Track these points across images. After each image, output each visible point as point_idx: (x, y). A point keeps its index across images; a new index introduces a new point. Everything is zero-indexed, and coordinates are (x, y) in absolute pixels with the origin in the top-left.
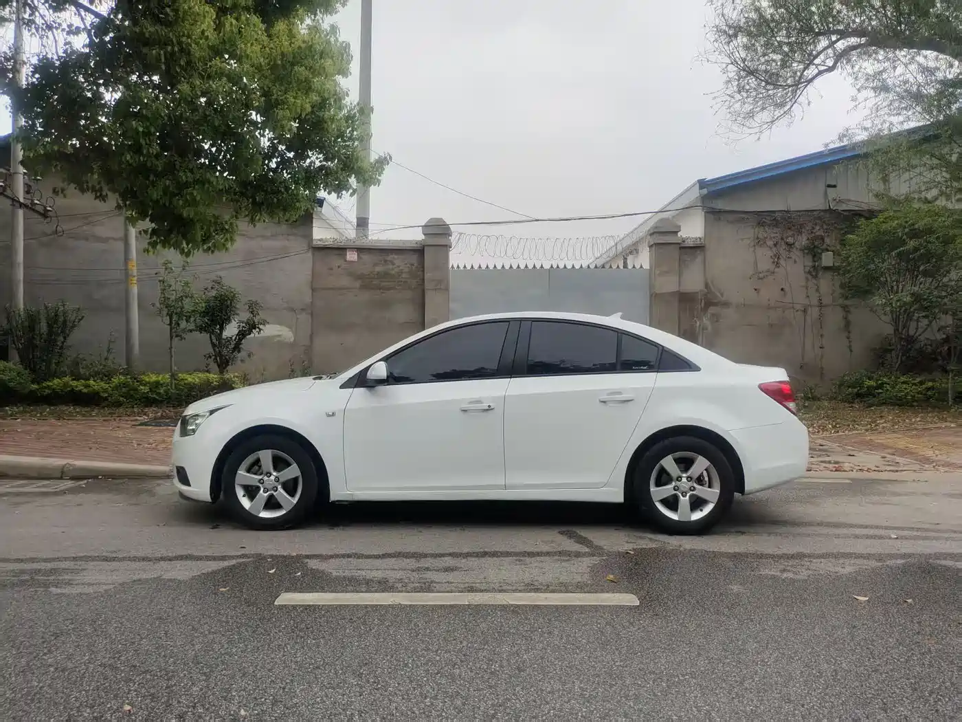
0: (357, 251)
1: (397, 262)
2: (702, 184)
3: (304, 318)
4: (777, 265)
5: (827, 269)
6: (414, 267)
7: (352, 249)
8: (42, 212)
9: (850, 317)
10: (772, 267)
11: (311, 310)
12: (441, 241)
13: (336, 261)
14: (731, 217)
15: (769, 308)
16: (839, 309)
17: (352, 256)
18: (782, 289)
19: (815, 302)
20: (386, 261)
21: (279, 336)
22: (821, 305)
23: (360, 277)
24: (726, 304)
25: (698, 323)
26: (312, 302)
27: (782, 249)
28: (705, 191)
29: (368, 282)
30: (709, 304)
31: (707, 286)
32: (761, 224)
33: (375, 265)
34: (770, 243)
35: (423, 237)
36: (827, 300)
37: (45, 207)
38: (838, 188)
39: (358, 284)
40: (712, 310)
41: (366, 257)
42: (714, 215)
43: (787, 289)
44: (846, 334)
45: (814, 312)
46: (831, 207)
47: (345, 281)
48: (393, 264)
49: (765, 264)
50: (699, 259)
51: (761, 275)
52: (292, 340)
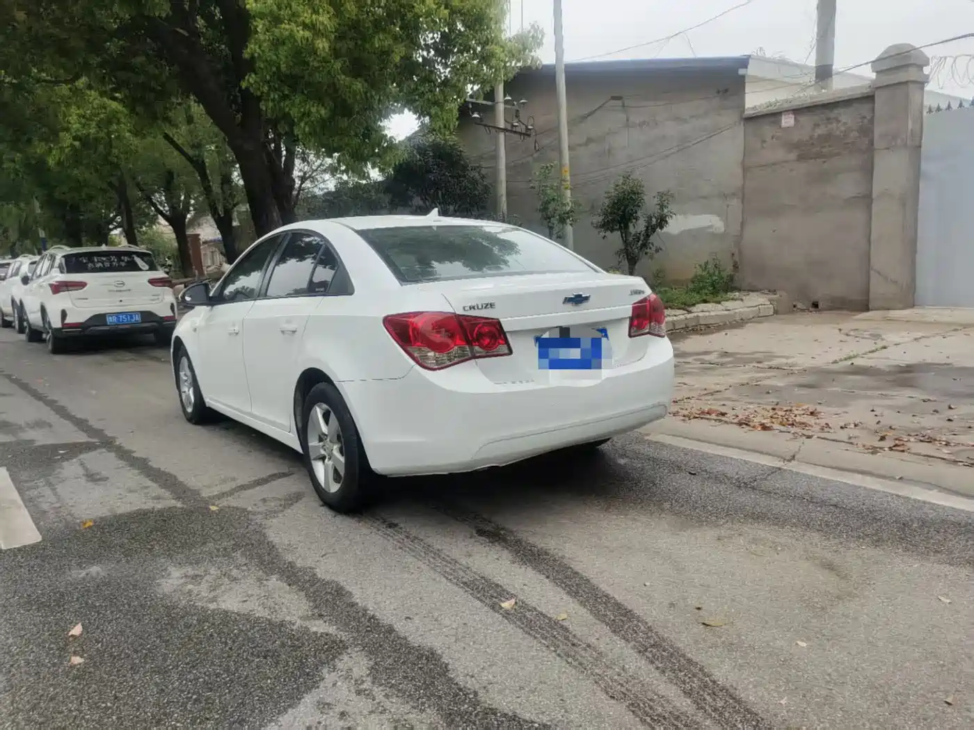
0: (794, 114)
1: (843, 119)
3: (735, 203)
6: (866, 121)
7: (787, 111)
8: (524, 131)
11: (742, 194)
12: (902, 76)
13: (767, 130)
17: (788, 121)
20: (828, 119)
21: (710, 227)
23: (796, 146)
26: (743, 185)
29: (805, 151)
33: (817, 125)
35: (873, 76)
37: (527, 127)
39: (793, 156)
41: (805, 119)
47: (780, 154)
48: (839, 121)
52: (722, 230)
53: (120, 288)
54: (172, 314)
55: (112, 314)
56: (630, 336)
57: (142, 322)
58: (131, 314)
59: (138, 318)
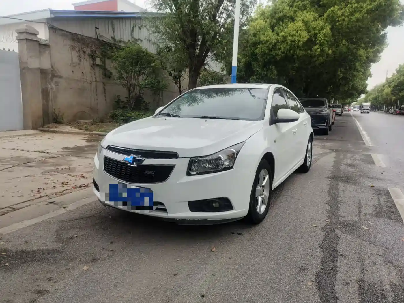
2: (52, 12)
4: (80, 61)
5: (98, 65)
9: (106, 87)
10: (78, 62)
14: (61, 32)
15: (78, 80)
16: (102, 84)
18: (83, 73)
19: (94, 80)
22: (96, 81)
24: (60, 77)
25: (49, 85)
27: (82, 53)
28: (53, 16)
30: (54, 76)
31: (52, 67)
32: (73, 40)
34: (77, 49)
36: (98, 79)
38: (99, 30)
40: (55, 79)
42: (53, 29)
43: (84, 73)
44: (104, 95)
45: (94, 84)
46: (99, 38)
49: (76, 60)
50: (47, 52)
51: (74, 65)
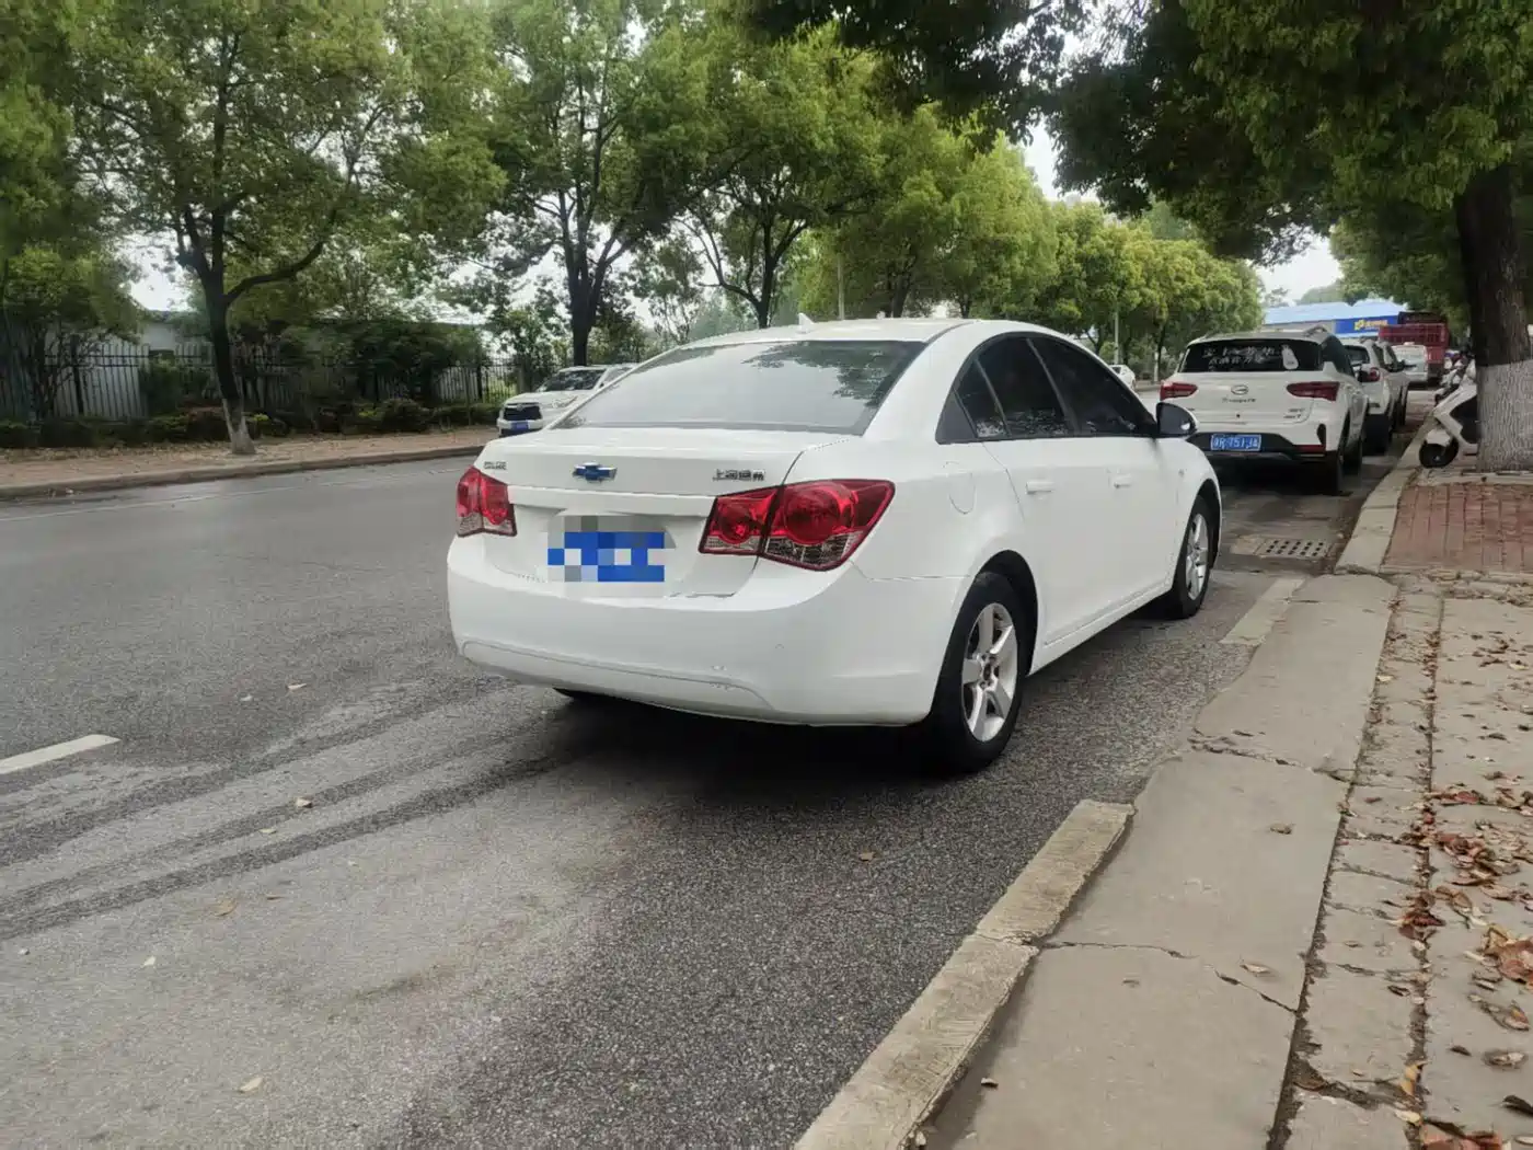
53: (1242, 397)
54: (1319, 443)
55: (1219, 435)
56: (702, 549)
57: (1261, 451)
58: (1248, 436)
59: (1256, 444)
